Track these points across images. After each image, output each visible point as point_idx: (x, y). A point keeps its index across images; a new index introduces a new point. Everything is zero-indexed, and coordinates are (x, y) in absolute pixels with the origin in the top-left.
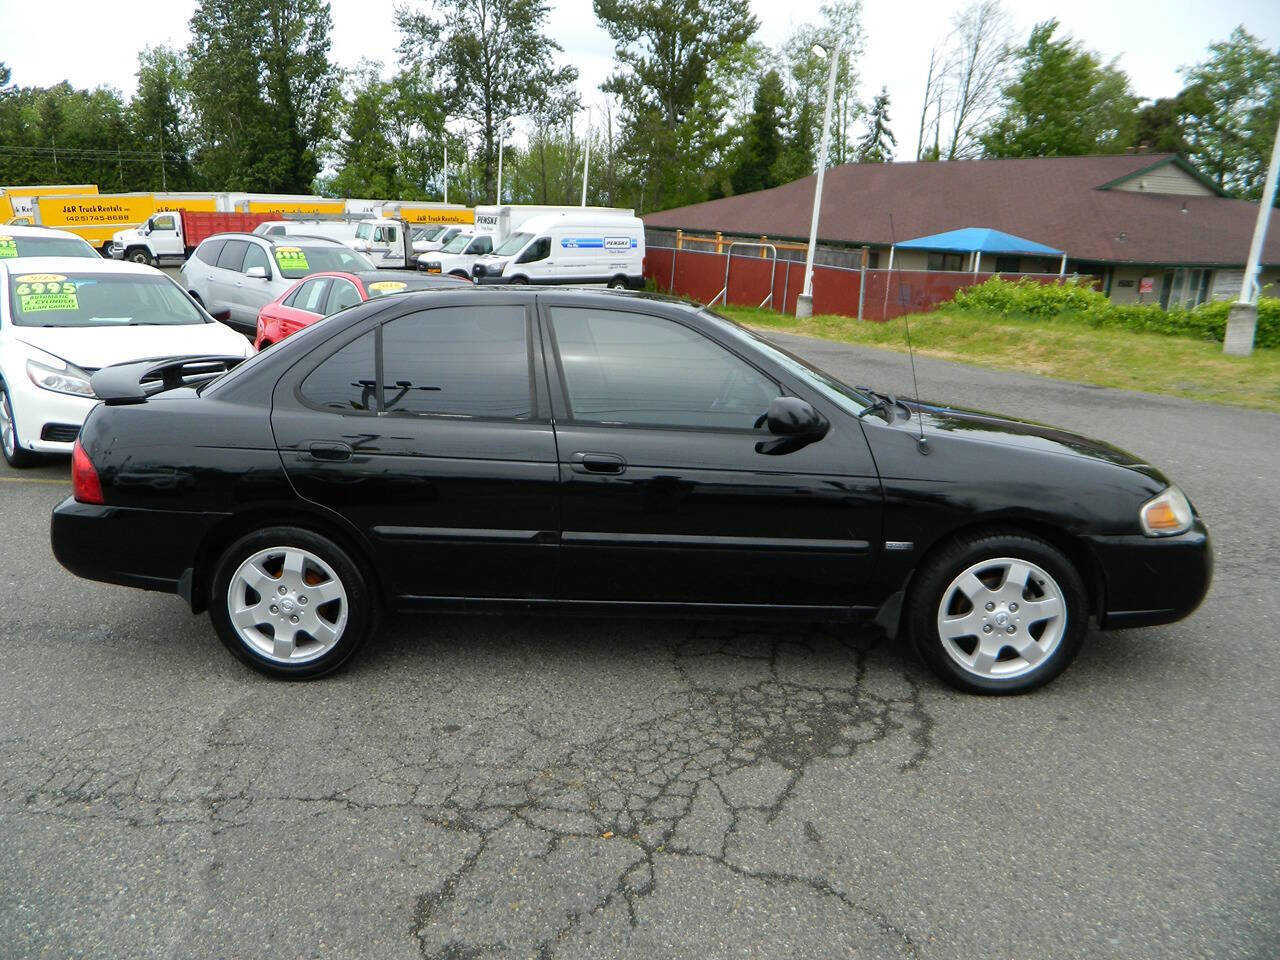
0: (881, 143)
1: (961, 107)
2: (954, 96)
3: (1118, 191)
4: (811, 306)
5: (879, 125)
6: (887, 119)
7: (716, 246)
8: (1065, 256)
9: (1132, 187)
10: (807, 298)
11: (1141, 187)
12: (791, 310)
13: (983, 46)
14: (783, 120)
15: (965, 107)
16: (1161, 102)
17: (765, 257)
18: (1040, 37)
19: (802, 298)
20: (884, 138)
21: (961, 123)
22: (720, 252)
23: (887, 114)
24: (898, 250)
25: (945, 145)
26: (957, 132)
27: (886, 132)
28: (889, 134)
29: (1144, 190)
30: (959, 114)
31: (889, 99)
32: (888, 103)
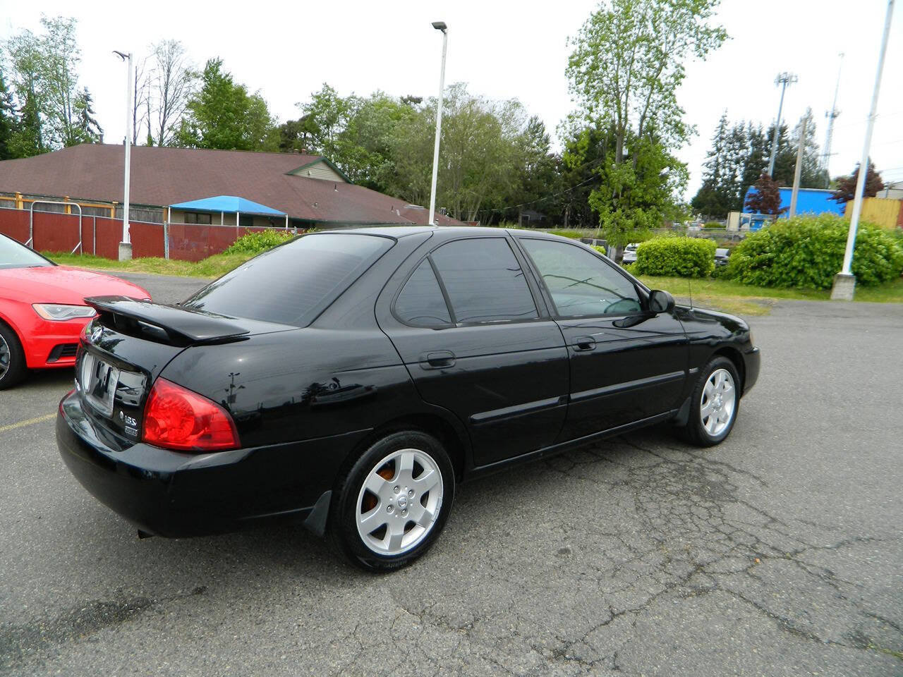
0: (89, 129)
1: (163, 110)
2: (157, 103)
3: (297, 176)
4: (131, 251)
5: (85, 116)
6: (92, 113)
7: (16, 203)
8: (287, 217)
9: (304, 174)
10: (127, 245)
11: (309, 174)
12: (114, 256)
13: (173, 70)
14: (5, 103)
15: (165, 111)
16: (290, 123)
17: (69, 213)
18: (212, 70)
19: (123, 245)
20: (91, 126)
21: (164, 122)
22: (21, 207)
23: (91, 108)
24: (174, 211)
25: (155, 136)
26: (162, 128)
27: (91, 121)
28: (95, 123)
29: (311, 177)
30: (162, 115)
31: (91, 97)
32: (90, 100)
